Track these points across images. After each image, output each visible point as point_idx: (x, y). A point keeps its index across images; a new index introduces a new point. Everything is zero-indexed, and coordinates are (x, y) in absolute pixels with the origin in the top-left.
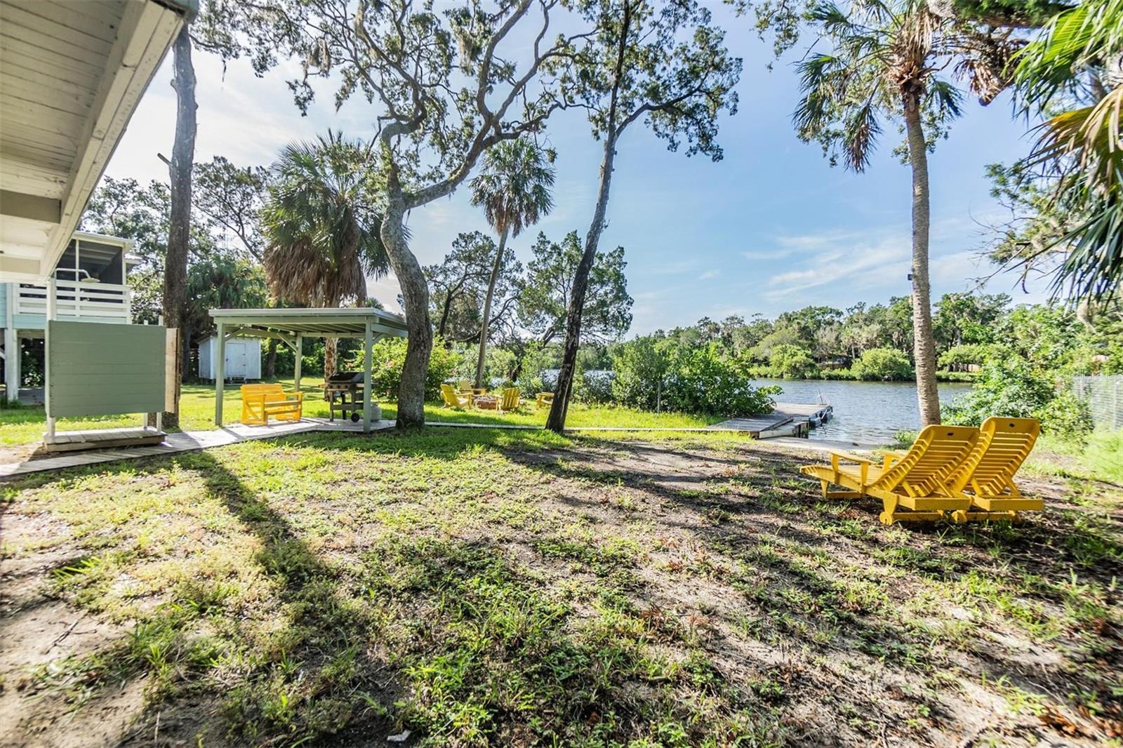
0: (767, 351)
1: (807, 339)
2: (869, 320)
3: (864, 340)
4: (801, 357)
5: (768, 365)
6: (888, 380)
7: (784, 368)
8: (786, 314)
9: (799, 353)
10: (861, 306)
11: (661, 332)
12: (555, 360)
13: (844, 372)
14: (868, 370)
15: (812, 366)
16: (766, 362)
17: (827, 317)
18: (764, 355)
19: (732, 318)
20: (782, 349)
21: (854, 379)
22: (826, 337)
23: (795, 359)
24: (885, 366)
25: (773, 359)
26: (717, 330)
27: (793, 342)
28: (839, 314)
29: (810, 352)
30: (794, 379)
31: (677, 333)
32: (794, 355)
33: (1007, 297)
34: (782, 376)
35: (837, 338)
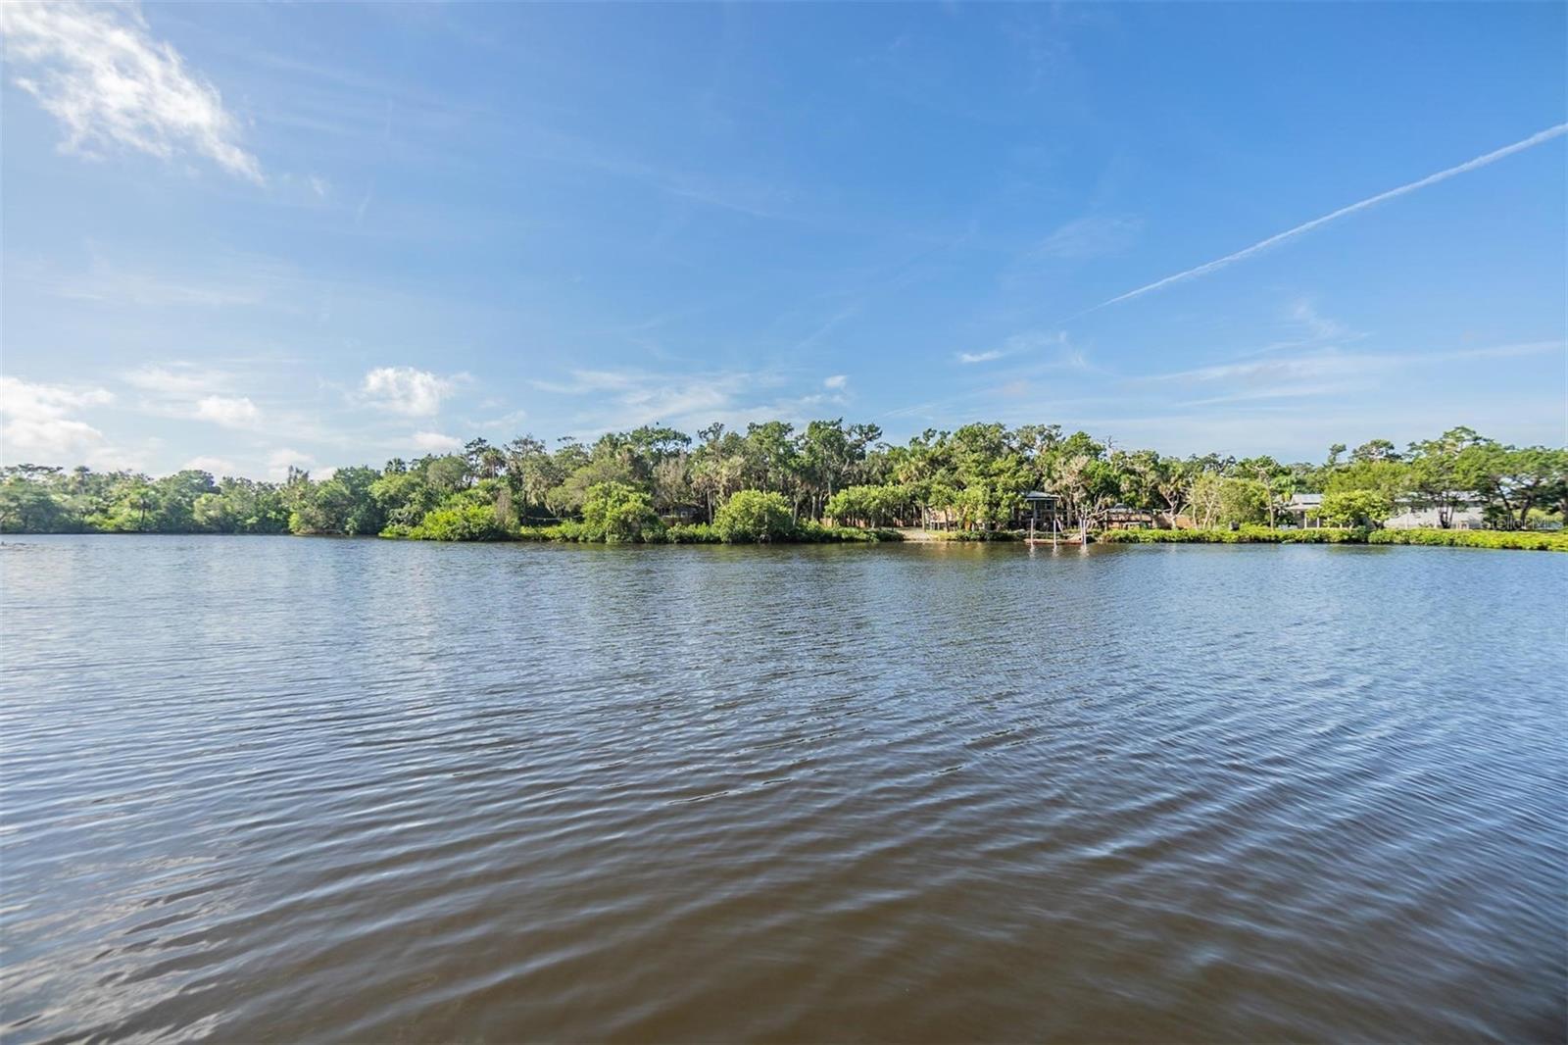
0: (579, 494)
1: (642, 478)
2: (727, 451)
3: (724, 480)
4: (635, 503)
5: (580, 520)
6: (765, 541)
7: (607, 524)
8: (610, 436)
9: (633, 497)
10: (717, 429)
11: (399, 462)
12: (137, 514)
13: (702, 530)
14: (739, 527)
15: (652, 520)
16: (577, 515)
17: (671, 447)
18: (573, 503)
19: (525, 442)
20: (603, 490)
21: (717, 541)
22: (669, 475)
23: (625, 507)
24: (760, 520)
25: (588, 508)
26: (502, 463)
27: (622, 480)
28: (687, 441)
29: (648, 497)
30: (622, 544)
31: (426, 463)
32: (623, 500)
33: (877, 429)
34: (602, 539)
35: (685, 478)
